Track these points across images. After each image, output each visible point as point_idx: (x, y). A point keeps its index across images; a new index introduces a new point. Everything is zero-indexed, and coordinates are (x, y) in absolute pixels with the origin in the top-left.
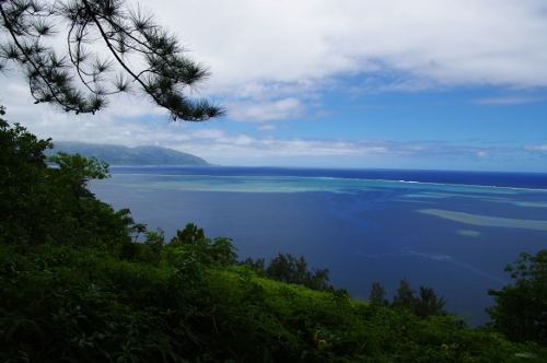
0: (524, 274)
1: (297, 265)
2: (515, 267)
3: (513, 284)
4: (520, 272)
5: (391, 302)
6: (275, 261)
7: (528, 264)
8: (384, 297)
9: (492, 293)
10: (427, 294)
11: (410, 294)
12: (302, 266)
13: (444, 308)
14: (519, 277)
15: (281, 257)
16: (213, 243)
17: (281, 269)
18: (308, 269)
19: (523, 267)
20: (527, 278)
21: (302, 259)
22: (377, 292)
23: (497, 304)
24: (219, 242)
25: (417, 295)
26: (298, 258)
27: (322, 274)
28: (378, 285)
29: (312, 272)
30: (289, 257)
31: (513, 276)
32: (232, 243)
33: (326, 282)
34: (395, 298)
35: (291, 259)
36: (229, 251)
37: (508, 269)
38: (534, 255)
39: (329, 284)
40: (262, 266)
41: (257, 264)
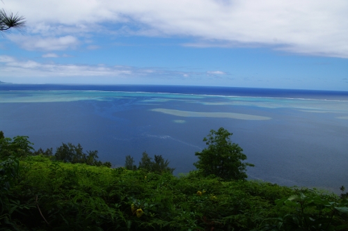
0: (212, 142)
1: (76, 150)
2: (208, 138)
3: (207, 148)
4: (211, 141)
5: (138, 167)
6: (60, 149)
7: (214, 136)
8: (134, 164)
9: (197, 154)
10: (158, 159)
11: (148, 160)
12: (79, 151)
13: (169, 166)
14: (210, 144)
15: (65, 146)
16: (13, 141)
17: (65, 154)
18: (84, 151)
19: (212, 138)
20: (214, 144)
21: (79, 146)
22: (129, 161)
23: (199, 160)
24: (18, 139)
25: (153, 160)
26: (76, 145)
27: (93, 154)
28: (130, 157)
29: (86, 153)
30: (70, 145)
31: (207, 144)
32: (28, 140)
33: (96, 159)
34: (140, 163)
35: (71, 146)
36: (26, 146)
37: (205, 140)
38: (217, 131)
39: (98, 160)
40: (51, 153)
41: (47, 152)
